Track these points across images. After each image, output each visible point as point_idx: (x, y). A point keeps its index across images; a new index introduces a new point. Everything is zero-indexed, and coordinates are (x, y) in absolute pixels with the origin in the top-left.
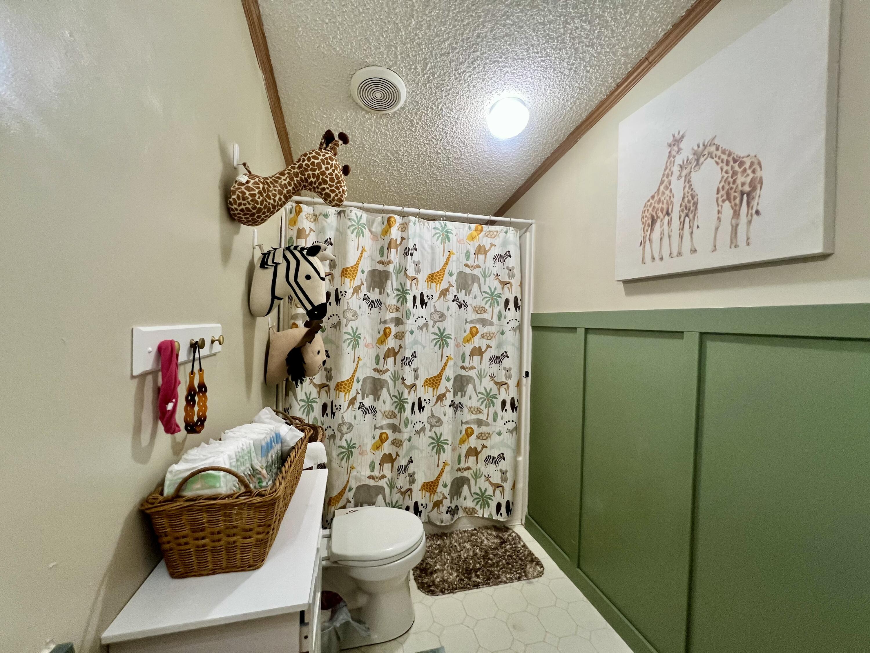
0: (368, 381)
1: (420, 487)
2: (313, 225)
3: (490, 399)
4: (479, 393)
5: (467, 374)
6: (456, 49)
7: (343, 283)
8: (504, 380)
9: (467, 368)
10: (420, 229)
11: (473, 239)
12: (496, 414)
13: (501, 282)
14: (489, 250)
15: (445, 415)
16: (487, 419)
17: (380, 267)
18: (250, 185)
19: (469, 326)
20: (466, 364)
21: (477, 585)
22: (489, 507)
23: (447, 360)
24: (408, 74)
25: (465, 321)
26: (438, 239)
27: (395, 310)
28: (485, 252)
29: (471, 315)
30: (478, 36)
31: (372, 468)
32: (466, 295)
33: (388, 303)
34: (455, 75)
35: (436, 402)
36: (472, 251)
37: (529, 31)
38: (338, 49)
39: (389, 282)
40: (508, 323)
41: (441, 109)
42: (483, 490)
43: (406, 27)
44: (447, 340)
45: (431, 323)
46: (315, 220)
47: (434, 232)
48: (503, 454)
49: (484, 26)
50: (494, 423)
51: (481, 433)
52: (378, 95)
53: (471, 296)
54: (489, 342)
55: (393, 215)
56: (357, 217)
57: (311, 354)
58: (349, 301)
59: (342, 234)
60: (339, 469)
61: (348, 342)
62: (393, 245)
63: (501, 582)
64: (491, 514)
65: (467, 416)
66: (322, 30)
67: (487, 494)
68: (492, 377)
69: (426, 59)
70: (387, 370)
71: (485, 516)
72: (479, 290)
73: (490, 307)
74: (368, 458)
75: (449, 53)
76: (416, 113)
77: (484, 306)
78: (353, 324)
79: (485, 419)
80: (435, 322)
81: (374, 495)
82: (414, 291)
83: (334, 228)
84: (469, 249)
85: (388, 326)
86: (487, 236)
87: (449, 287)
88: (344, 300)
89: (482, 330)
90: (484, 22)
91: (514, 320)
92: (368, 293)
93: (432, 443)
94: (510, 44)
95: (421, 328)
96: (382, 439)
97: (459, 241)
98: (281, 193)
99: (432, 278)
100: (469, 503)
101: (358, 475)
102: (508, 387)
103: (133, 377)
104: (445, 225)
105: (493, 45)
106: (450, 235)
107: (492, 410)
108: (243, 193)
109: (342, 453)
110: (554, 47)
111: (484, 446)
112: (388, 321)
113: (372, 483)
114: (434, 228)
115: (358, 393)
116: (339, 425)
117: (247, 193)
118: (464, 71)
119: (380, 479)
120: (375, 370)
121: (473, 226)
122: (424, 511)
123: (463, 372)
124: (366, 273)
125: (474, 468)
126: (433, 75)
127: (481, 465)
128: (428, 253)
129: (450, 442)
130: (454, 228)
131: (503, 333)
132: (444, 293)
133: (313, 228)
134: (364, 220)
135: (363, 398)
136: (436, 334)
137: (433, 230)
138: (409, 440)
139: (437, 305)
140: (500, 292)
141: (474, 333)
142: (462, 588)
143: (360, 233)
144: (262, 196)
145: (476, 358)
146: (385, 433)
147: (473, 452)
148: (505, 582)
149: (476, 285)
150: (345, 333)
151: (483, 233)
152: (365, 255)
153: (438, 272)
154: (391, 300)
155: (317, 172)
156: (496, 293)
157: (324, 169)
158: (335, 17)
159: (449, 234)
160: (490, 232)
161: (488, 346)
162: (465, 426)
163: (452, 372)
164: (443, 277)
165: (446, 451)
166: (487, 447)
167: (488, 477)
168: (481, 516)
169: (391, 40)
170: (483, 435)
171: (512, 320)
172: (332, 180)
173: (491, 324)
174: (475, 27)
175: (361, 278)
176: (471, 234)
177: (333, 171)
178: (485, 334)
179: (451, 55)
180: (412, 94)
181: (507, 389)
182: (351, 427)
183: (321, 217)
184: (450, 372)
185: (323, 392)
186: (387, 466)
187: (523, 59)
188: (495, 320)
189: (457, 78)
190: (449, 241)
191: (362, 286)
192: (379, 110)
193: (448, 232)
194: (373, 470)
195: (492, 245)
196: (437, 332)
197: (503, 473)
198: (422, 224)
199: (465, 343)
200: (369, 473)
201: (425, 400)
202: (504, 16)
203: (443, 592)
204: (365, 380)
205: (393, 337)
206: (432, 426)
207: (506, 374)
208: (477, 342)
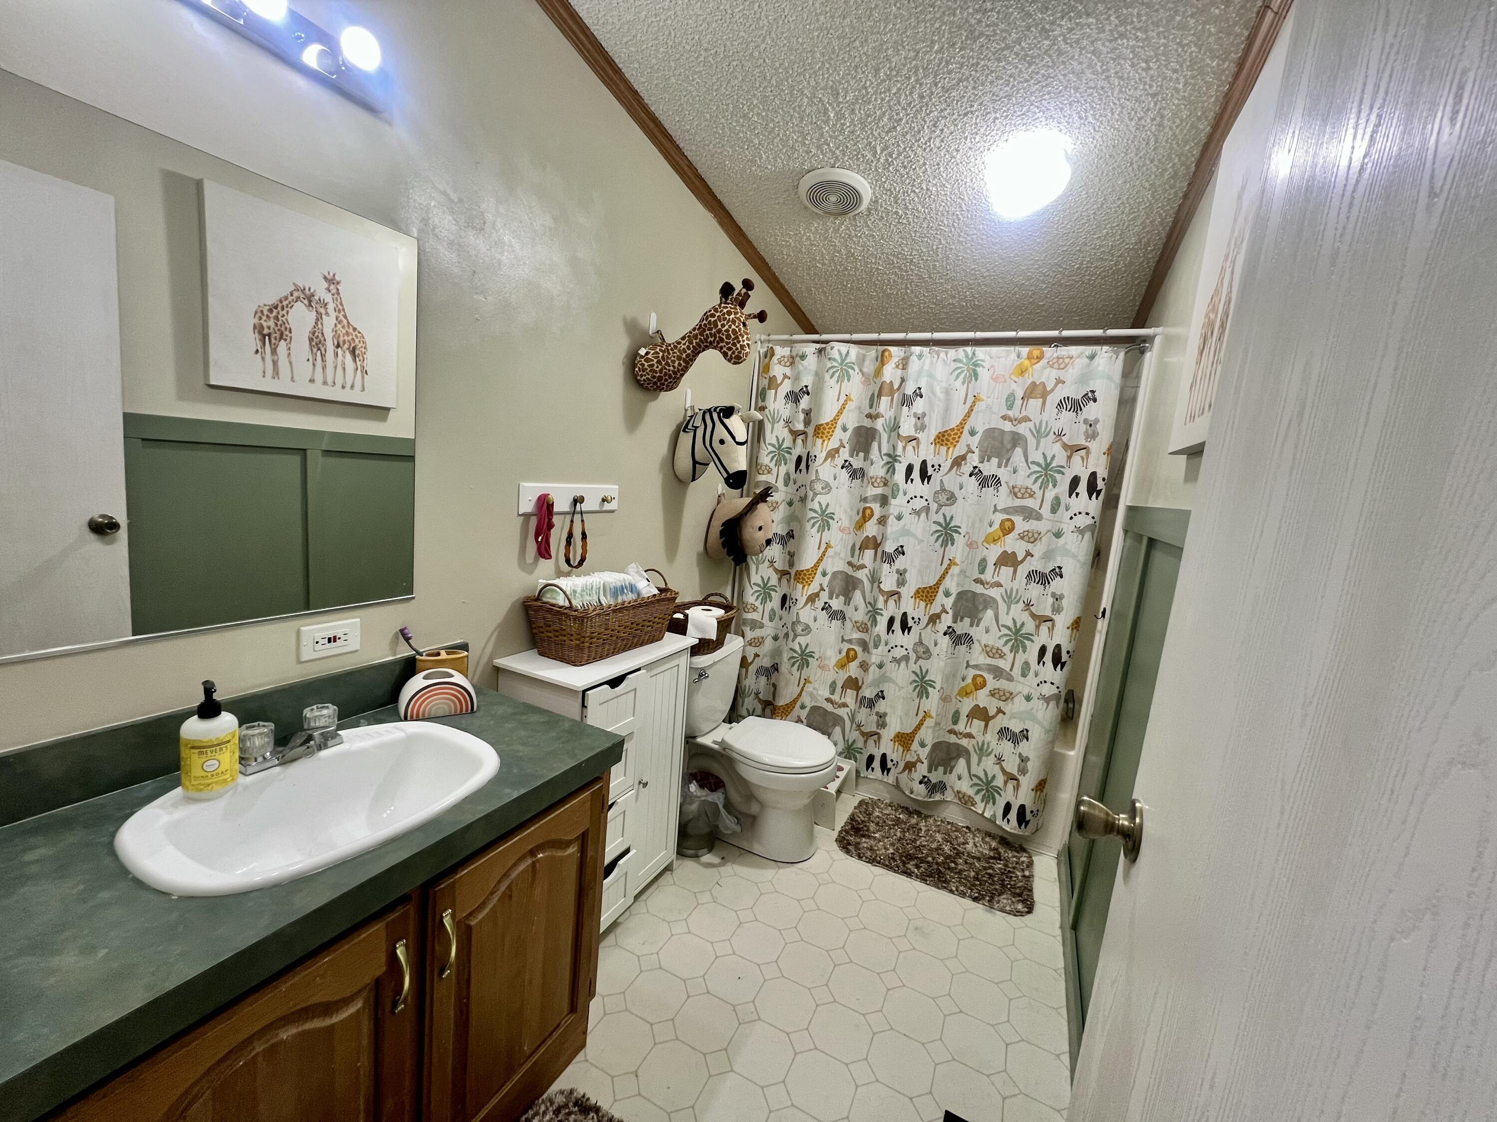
0: (840, 577)
1: (892, 736)
2: (788, 371)
3: (1018, 639)
4: (1003, 626)
5: (986, 592)
6: (901, 120)
7: (814, 444)
8: (1048, 613)
9: (988, 584)
10: (932, 363)
11: (1022, 372)
12: (1026, 666)
13: (1065, 446)
14: (1052, 390)
15: (936, 645)
16: (1011, 670)
17: (867, 423)
18: (649, 356)
19: (999, 517)
20: (988, 576)
21: (908, 874)
22: (994, 804)
23: (949, 565)
24: (858, 166)
25: (993, 509)
26: (958, 377)
27: (882, 484)
28: (1044, 395)
29: (1004, 499)
30: (922, 97)
31: (833, 687)
32: (999, 466)
33: (871, 474)
34: (919, 146)
35: (928, 624)
36: (1020, 393)
37: (993, 65)
38: (769, 167)
39: (875, 445)
40: (1071, 518)
41: (928, 189)
42: (990, 776)
43: (826, 122)
44: (954, 534)
45: (933, 507)
46: (791, 364)
47: (954, 365)
48: (1027, 731)
49: (921, 85)
50: (1022, 679)
51: (998, 689)
52: (833, 199)
53: (1008, 468)
54: (1030, 547)
55: (889, 348)
56: (840, 354)
57: (751, 530)
58: (819, 469)
59: (820, 379)
60: (789, 676)
61: (813, 521)
62: (886, 390)
63: (945, 888)
64: (994, 815)
65: (978, 657)
66: (746, 156)
67: (994, 784)
68: (1028, 605)
69: (871, 143)
70: (863, 567)
71: (985, 815)
72: (1023, 459)
73: (1040, 488)
74: (830, 676)
75: (895, 128)
76: (896, 203)
77: (1030, 486)
78: (823, 499)
79: (1008, 669)
80: (940, 506)
81: (830, 724)
82: (910, 456)
83: (813, 372)
84: (1014, 390)
85: (868, 505)
86: (1052, 367)
87: (968, 452)
88: (813, 466)
89: (1021, 524)
90: (917, 81)
91: (1083, 514)
92: (850, 459)
93: (915, 681)
94: (974, 88)
95: (917, 513)
96: (850, 657)
97: (995, 379)
98: (679, 358)
99: (943, 439)
100: (965, 786)
101: (815, 692)
102: (1053, 625)
103: (519, 515)
104: (974, 354)
105: (949, 97)
106: (979, 370)
107: (1021, 657)
108: (643, 365)
109: (793, 657)
110: (1050, 64)
111: (1000, 711)
112: (869, 499)
113: (829, 707)
114: (954, 361)
115: (822, 589)
116: (793, 623)
117: (646, 364)
118: (930, 139)
119: (840, 706)
120: (850, 563)
121: (1025, 350)
122: (893, 768)
123: (979, 589)
124: (849, 433)
125: (980, 739)
126: (891, 156)
127: (991, 738)
128: (939, 400)
129: (938, 686)
130: (988, 357)
131: (1058, 535)
132: (958, 462)
133: (788, 374)
134: (853, 357)
135: (831, 598)
136: (940, 524)
137: (953, 363)
138: (880, 666)
139: (946, 479)
140: (1064, 463)
141: (1007, 528)
142: (887, 866)
143: (844, 376)
144: (661, 364)
145: (1007, 571)
146: (853, 649)
147: (980, 714)
148: (951, 891)
149: (1019, 451)
150: (811, 510)
151: (1043, 362)
152: (851, 405)
153: (952, 430)
154: (877, 470)
155: (714, 330)
156: (1054, 464)
157: (720, 327)
158: (752, 141)
159: (977, 369)
160: (1058, 358)
161: (1029, 554)
162: (972, 672)
163: (954, 584)
164: (959, 437)
165: (930, 696)
166: (1004, 714)
167: (999, 760)
168: (980, 812)
169: (818, 140)
170: (1001, 693)
171: (1080, 513)
172: (728, 337)
173: (1039, 517)
174: (911, 89)
175: (839, 437)
176: (1020, 365)
177: (730, 326)
178: (1026, 533)
179: (899, 129)
180: (876, 182)
181: (1051, 630)
182: (807, 629)
183: (798, 359)
184: (952, 584)
185: (784, 581)
186: (851, 693)
187: (1009, 97)
188: (1046, 511)
189: (925, 149)
190: (976, 380)
191: (842, 449)
192: (844, 213)
193: (976, 365)
194: (833, 693)
195: (1059, 381)
196: (942, 521)
197: (1024, 760)
198: (936, 356)
199: (988, 543)
200: (827, 694)
201: (913, 618)
202: (941, 63)
203: (860, 857)
204: (835, 574)
205: (875, 521)
206: (918, 658)
207: (1054, 603)
208: (1011, 544)
